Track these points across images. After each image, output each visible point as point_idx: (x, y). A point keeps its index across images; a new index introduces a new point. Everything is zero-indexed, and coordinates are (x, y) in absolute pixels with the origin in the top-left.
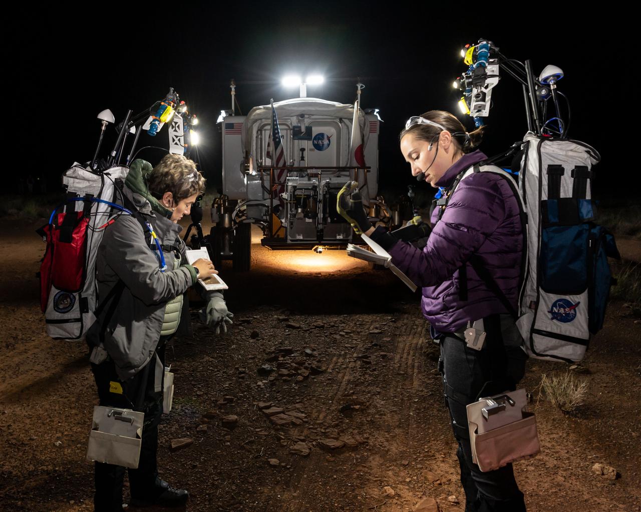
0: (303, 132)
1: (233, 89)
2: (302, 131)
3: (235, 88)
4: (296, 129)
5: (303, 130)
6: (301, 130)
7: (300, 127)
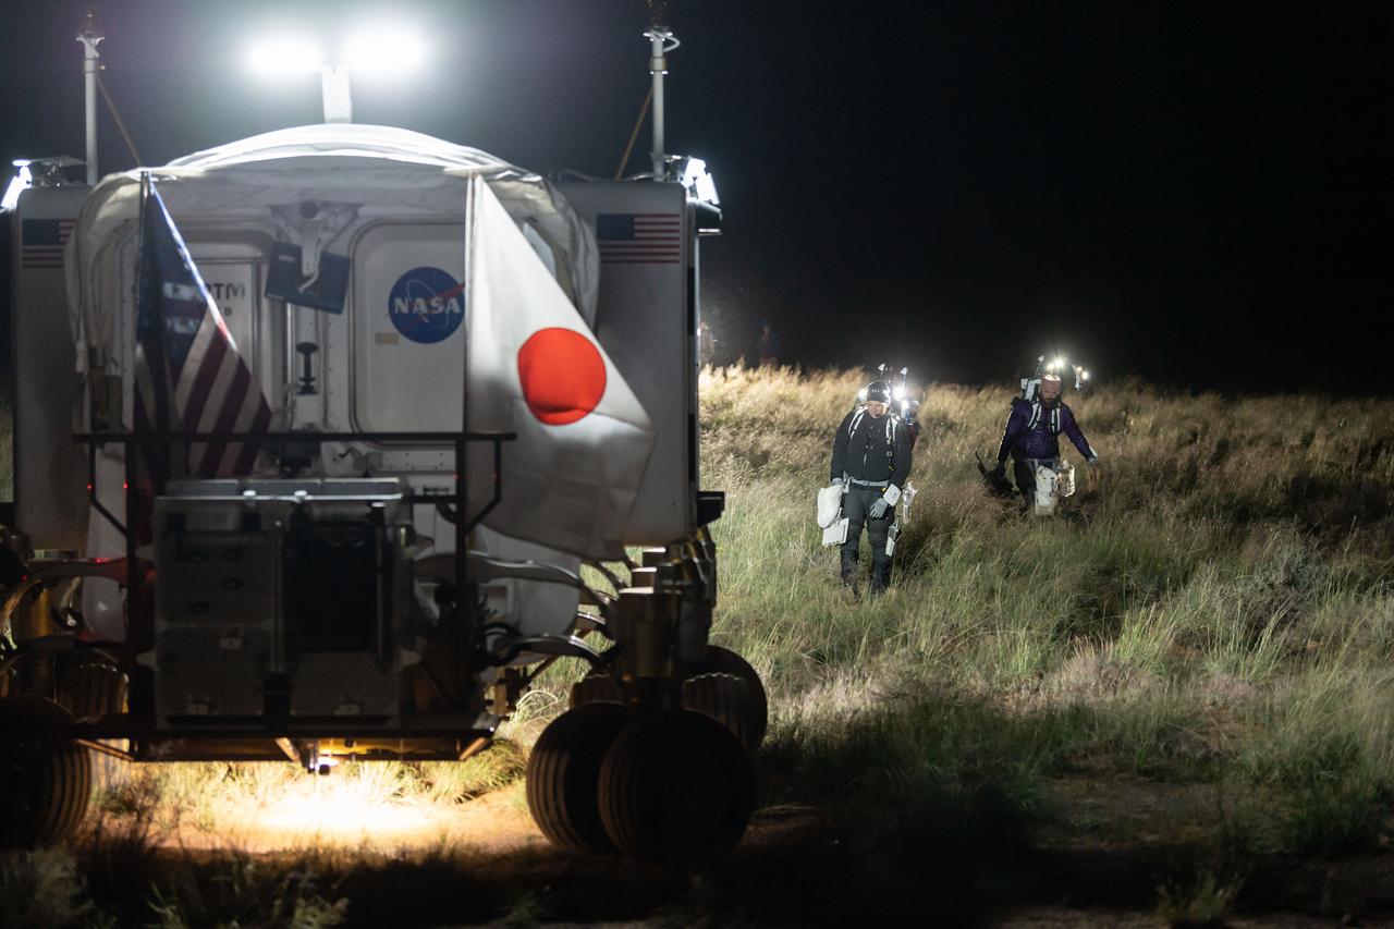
0: (309, 278)
1: (91, 52)
2: (306, 271)
3: (98, 48)
4: (283, 258)
5: (310, 264)
6: (298, 264)
7: (297, 252)
